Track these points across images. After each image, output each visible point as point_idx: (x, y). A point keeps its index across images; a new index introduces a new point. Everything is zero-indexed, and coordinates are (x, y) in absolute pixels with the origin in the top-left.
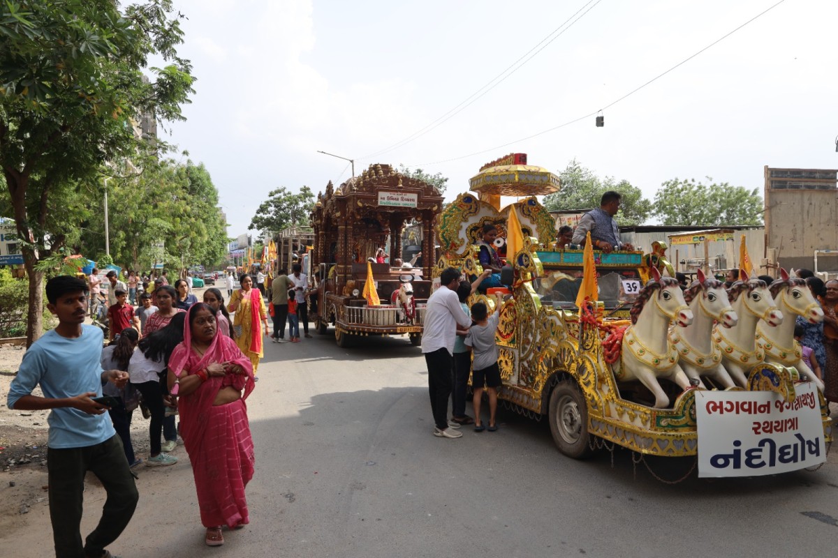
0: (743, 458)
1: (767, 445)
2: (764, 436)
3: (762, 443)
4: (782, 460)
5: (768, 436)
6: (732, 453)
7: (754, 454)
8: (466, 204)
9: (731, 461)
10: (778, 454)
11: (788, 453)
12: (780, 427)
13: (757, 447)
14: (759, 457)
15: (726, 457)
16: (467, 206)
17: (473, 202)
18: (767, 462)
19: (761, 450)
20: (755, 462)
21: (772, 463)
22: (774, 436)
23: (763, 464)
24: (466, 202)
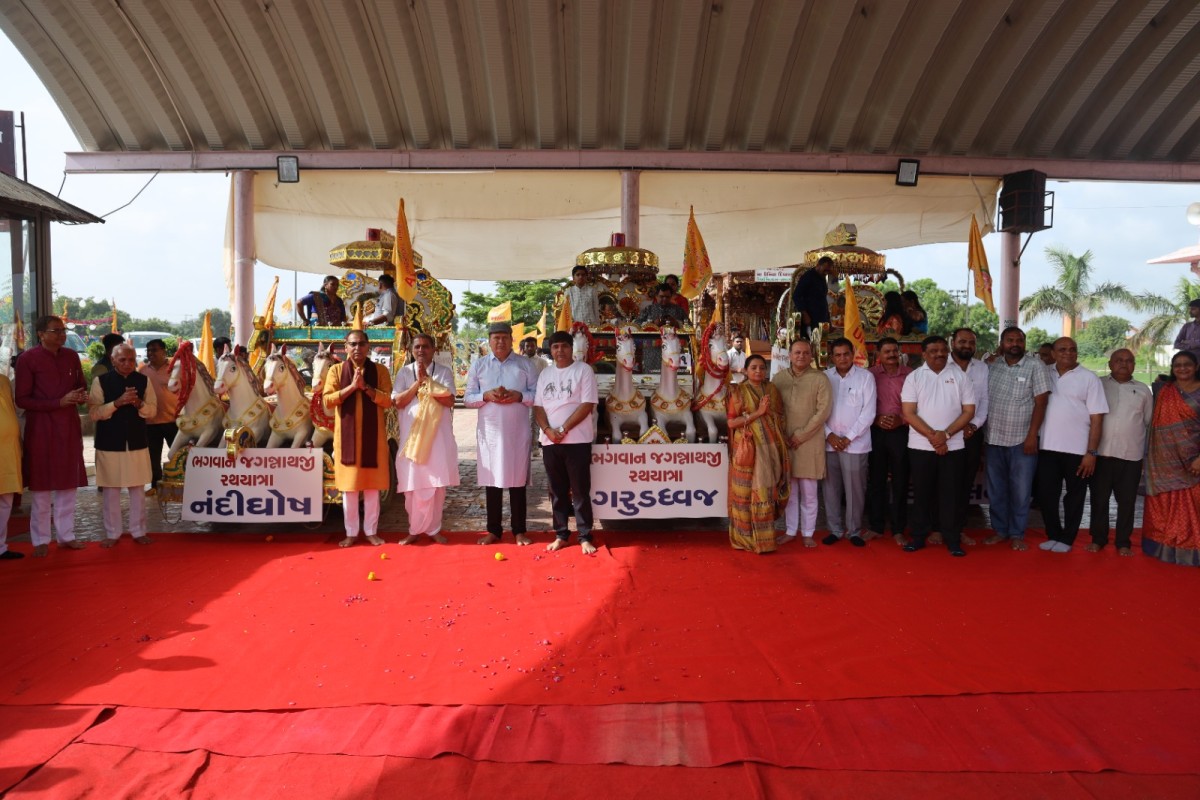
0: (214, 506)
1: (234, 496)
2: (231, 487)
3: (229, 494)
4: (250, 510)
5: (234, 488)
6: (205, 500)
7: (223, 503)
9: (205, 507)
10: (246, 506)
11: (259, 506)
12: (247, 481)
13: (224, 496)
14: (227, 506)
15: (201, 504)
18: (235, 510)
19: (228, 500)
20: (224, 510)
21: (240, 512)
22: (241, 488)
23: (231, 512)
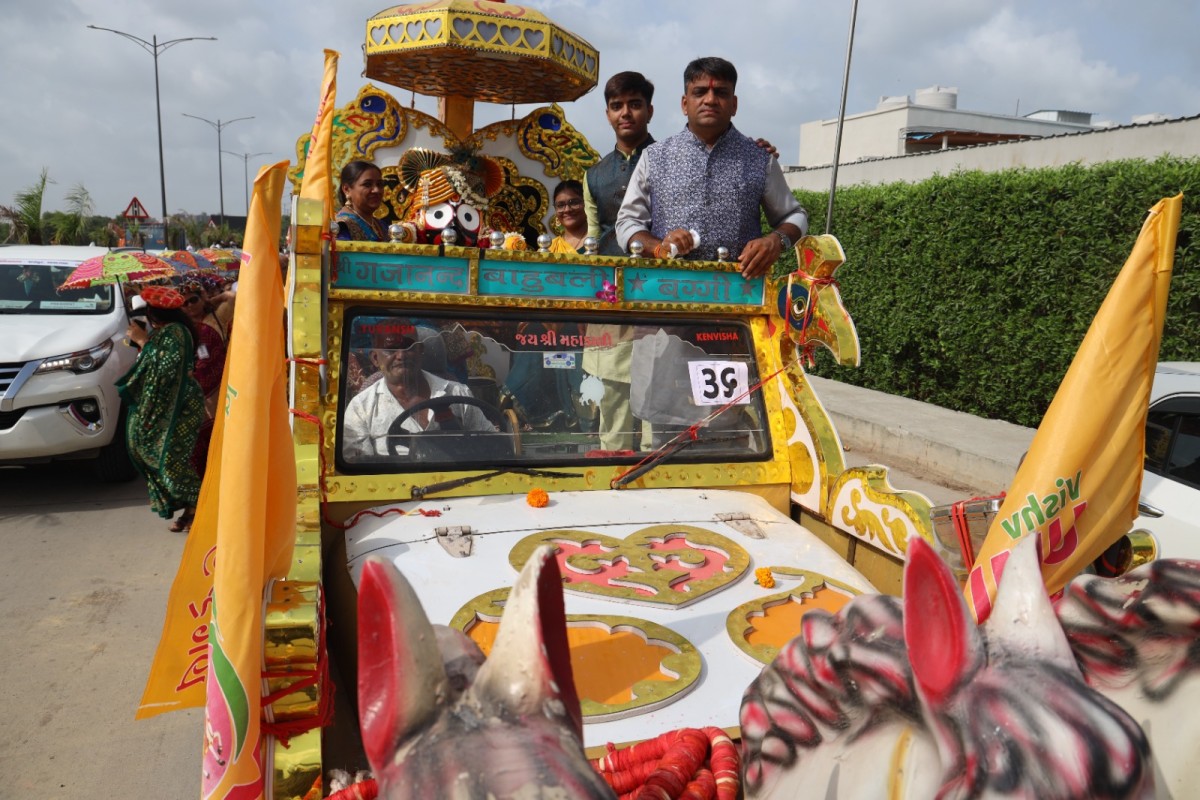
8: (367, 114)
16: (371, 122)
17: (388, 111)
24: (369, 109)
